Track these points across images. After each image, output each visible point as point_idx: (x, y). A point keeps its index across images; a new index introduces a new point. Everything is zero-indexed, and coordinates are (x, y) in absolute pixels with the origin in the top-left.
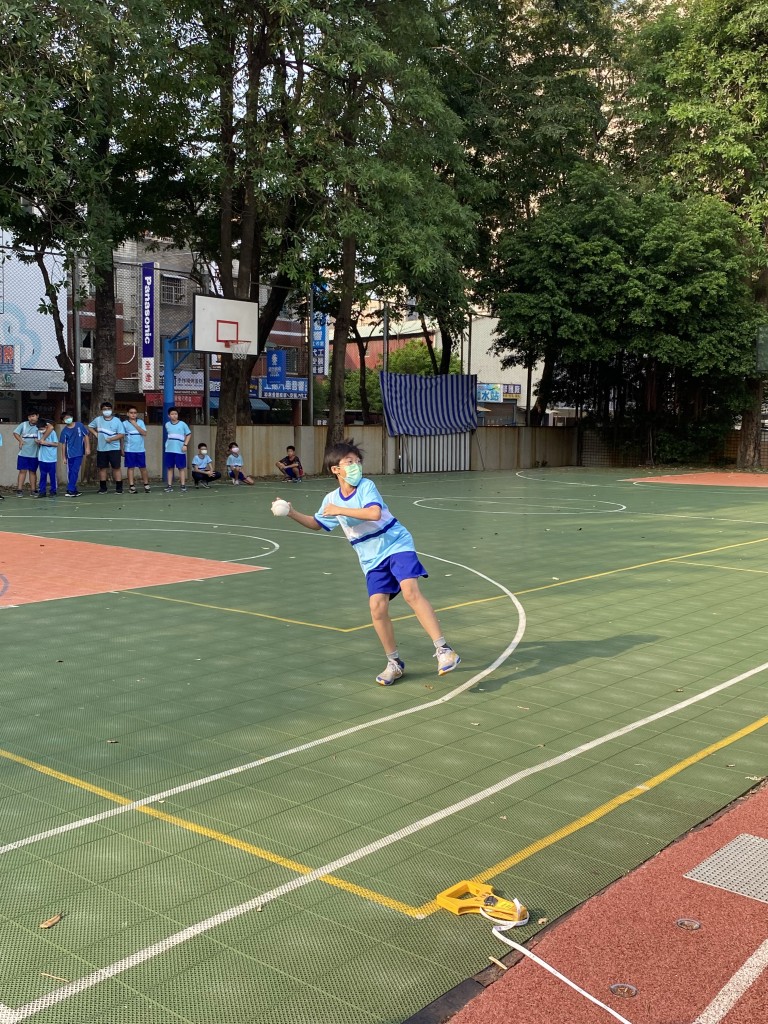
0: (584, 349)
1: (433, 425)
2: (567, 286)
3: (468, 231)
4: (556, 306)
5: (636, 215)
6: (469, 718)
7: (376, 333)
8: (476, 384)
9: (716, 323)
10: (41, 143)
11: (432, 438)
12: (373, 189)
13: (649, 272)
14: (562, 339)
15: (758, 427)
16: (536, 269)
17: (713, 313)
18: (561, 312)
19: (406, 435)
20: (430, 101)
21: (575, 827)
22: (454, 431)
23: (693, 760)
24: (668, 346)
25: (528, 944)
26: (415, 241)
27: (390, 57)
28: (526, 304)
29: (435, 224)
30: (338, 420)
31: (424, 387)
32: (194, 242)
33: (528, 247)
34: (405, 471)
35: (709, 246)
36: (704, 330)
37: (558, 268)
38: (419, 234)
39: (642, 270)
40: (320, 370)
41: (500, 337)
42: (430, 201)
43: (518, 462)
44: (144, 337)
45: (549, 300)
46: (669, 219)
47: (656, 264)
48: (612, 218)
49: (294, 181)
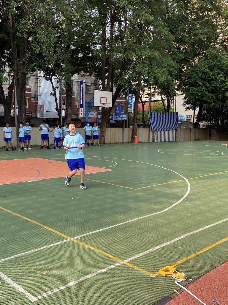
0: (211, 104)
1: (164, 128)
2: (206, 85)
3: (175, 69)
4: (203, 91)
6: (171, 217)
7: (147, 100)
8: (178, 115)
11: (164, 132)
12: (146, 57)
14: (205, 101)
16: (196, 80)
18: (205, 93)
19: (156, 131)
20: (164, 31)
21: (202, 251)
22: (170, 130)
25: (186, 286)
26: (159, 73)
27: (152, 18)
28: (194, 90)
29: (165, 67)
30: (136, 126)
31: (162, 116)
32: (95, 74)
33: (194, 73)
34: (155, 141)
37: (203, 79)
38: (160, 71)
40: (131, 111)
41: (185, 101)
42: (164, 60)
43: (190, 139)
44: (80, 102)
45: (201, 89)
48: (220, 64)
49: (123, 56)
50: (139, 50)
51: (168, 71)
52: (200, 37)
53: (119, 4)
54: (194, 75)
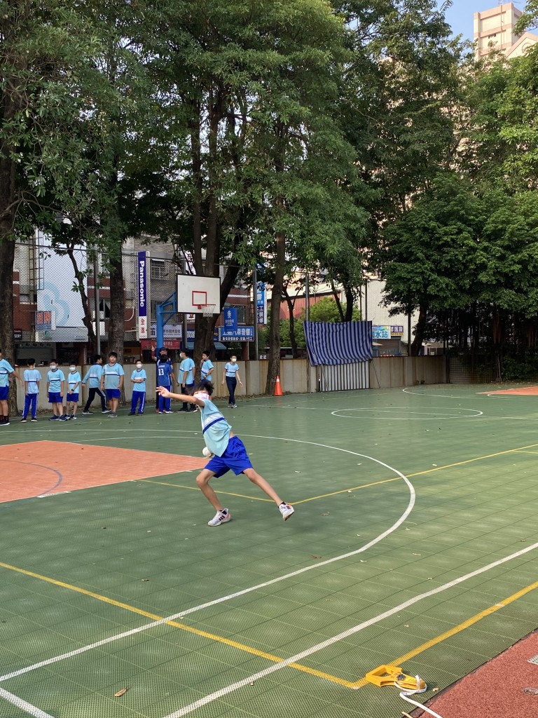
0: (446, 300)
1: (342, 357)
2: (434, 257)
3: (362, 225)
4: (426, 271)
5: (480, 207)
7: (301, 293)
8: (371, 327)
10: (74, 182)
11: (342, 366)
12: (295, 200)
13: (491, 246)
14: (430, 295)
16: (411, 246)
18: (430, 275)
19: (324, 365)
20: (333, 139)
22: (357, 361)
23: (533, 587)
24: (507, 298)
25: (427, 704)
26: (326, 235)
27: (306, 111)
28: (405, 269)
29: (339, 221)
30: (276, 356)
31: (335, 331)
32: (175, 238)
33: (405, 232)
34: (324, 390)
35: (531, 226)
36: (533, 285)
38: (329, 229)
39: (486, 244)
40: (261, 320)
41: (388, 294)
42: (336, 205)
43: (404, 381)
44: (140, 302)
45: (420, 267)
46: (504, 209)
47: (495, 239)
48: (463, 209)
49: (242, 196)
50: (279, 183)
52: (415, 148)
53: (230, 79)
54: (405, 235)
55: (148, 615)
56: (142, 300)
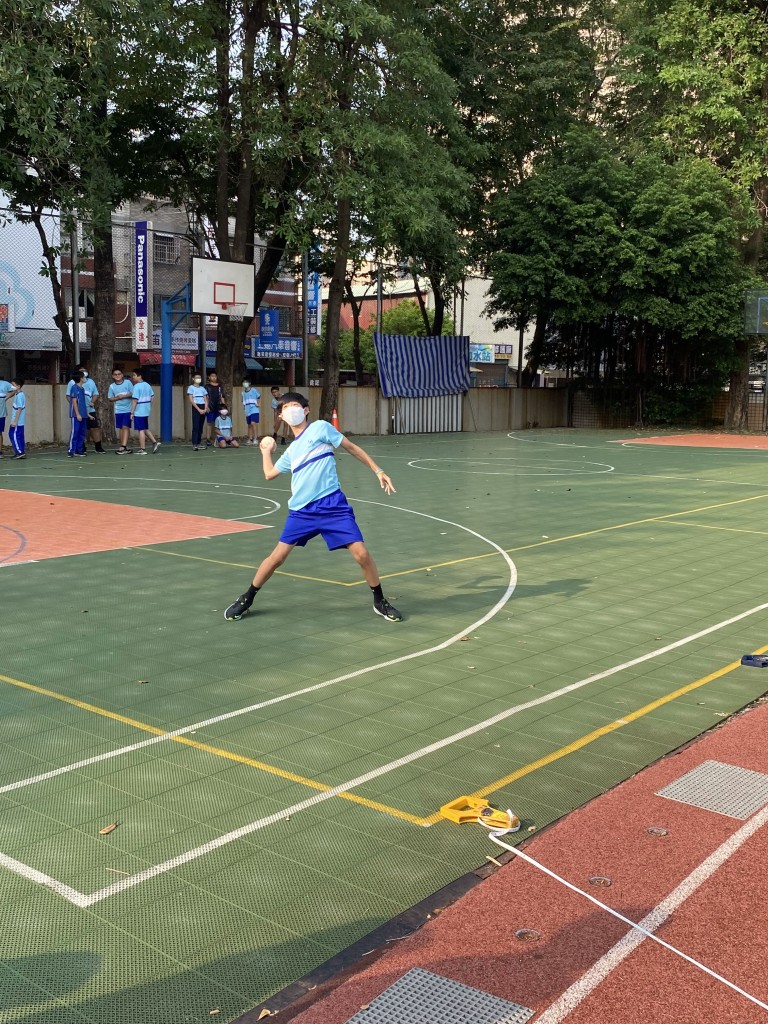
0: (576, 310)
2: (561, 248)
3: (462, 193)
4: (550, 267)
5: (628, 178)
6: (465, 662)
7: (370, 293)
8: (469, 345)
9: (705, 286)
10: (45, 111)
11: (425, 399)
12: (366, 151)
13: (640, 235)
14: (556, 300)
15: (746, 389)
16: (530, 231)
17: (703, 275)
19: (400, 397)
20: (425, 63)
22: (446, 393)
23: (668, 699)
24: (658, 309)
25: (519, 846)
26: (410, 202)
27: (386, 21)
28: (522, 263)
29: (429, 186)
30: (332, 381)
33: (522, 209)
34: (398, 432)
35: (698, 209)
36: (693, 293)
38: (414, 196)
39: (634, 232)
40: (313, 330)
41: (493, 299)
42: (425, 163)
43: (510, 422)
44: (138, 296)
45: (543, 262)
46: (660, 182)
47: (647, 226)
48: (605, 181)
49: (291, 144)
50: (344, 127)
51: (438, 197)
52: (541, 84)
54: (522, 213)
55: (146, 728)
56: (141, 293)
